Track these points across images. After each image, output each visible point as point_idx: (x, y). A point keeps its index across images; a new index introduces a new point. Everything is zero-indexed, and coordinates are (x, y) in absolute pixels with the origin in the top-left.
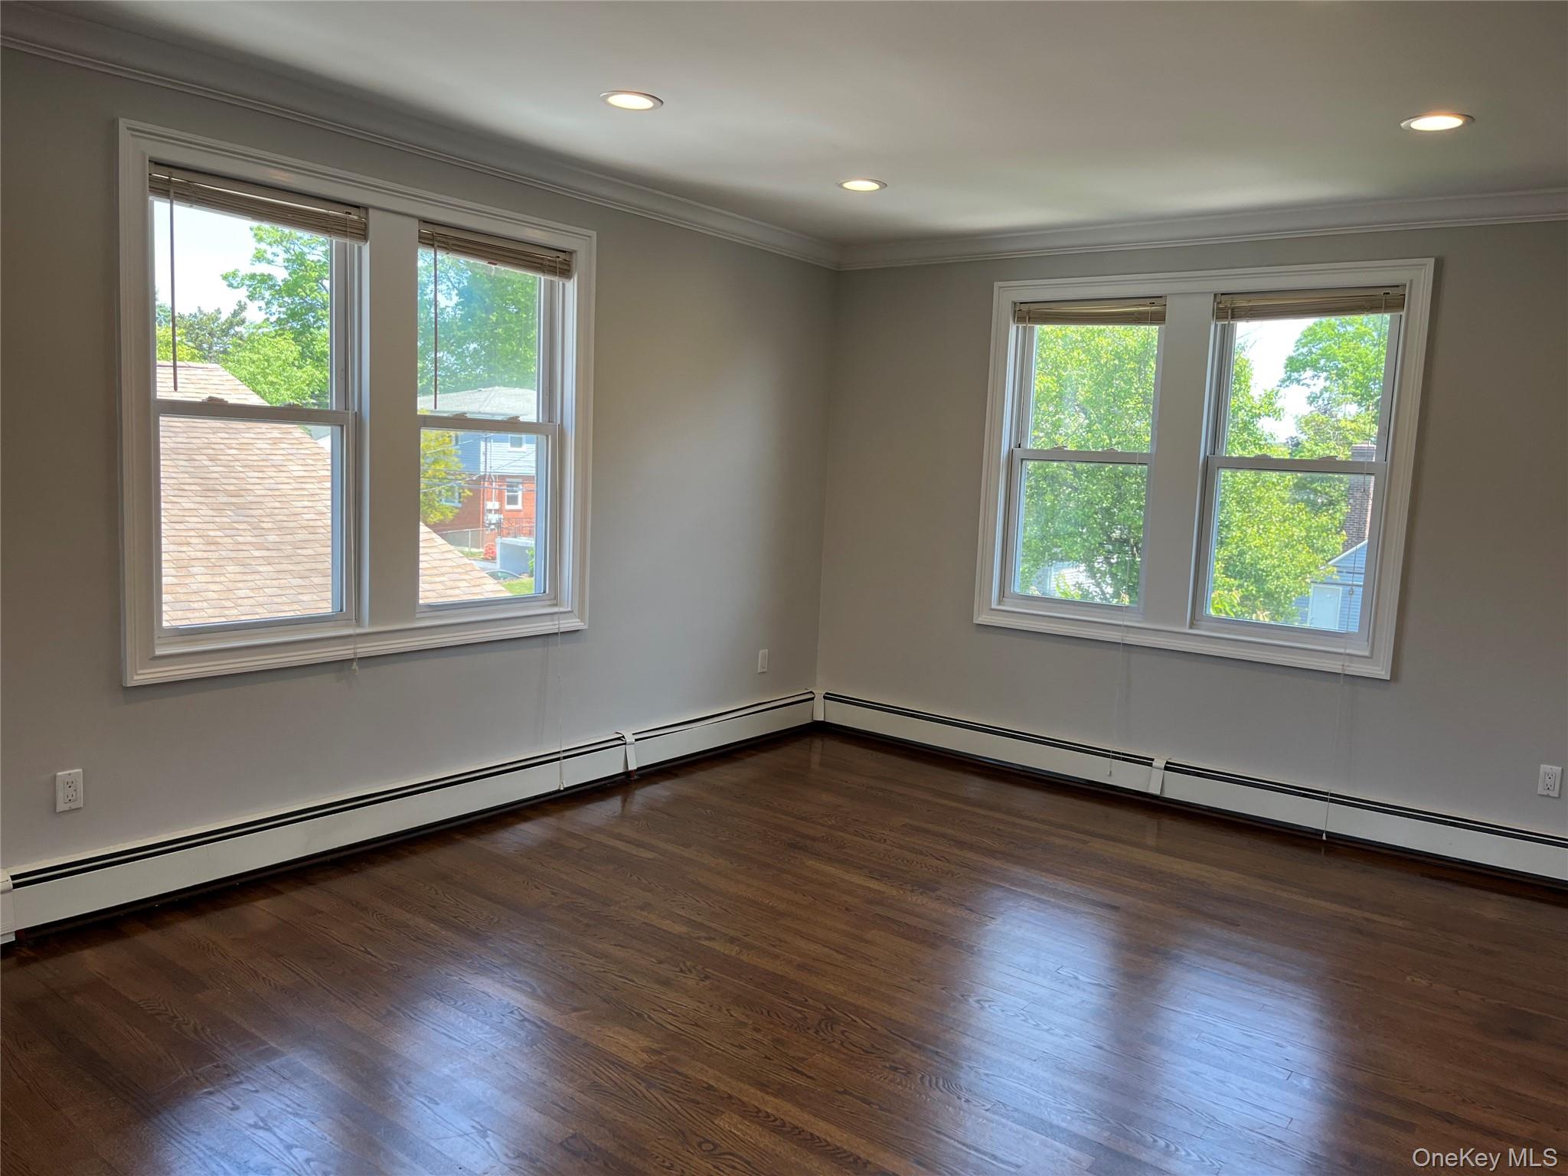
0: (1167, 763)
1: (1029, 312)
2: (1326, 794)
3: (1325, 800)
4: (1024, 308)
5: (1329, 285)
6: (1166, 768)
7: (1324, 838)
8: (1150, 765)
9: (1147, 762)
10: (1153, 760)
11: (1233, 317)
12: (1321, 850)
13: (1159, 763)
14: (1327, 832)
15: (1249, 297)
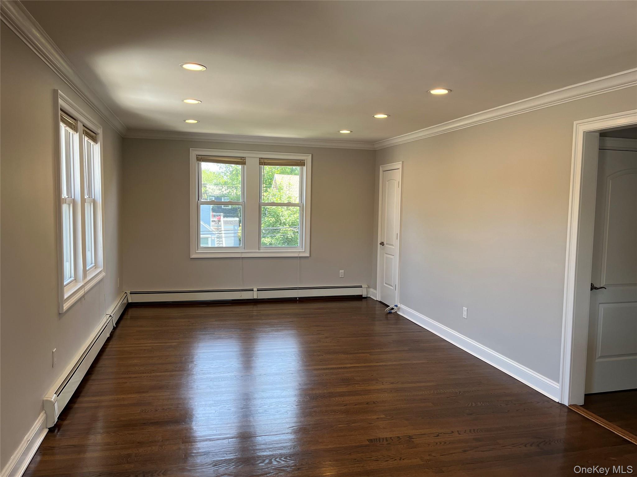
0: (257, 289)
1: (201, 158)
2: (297, 288)
3: (297, 289)
4: (200, 157)
5: (289, 159)
6: (258, 291)
7: (298, 299)
8: (253, 291)
9: (252, 290)
10: (253, 289)
11: (265, 165)
12: (297, 302)
13: (255, 289)
14: (298, 297)
15: (268, 159)
